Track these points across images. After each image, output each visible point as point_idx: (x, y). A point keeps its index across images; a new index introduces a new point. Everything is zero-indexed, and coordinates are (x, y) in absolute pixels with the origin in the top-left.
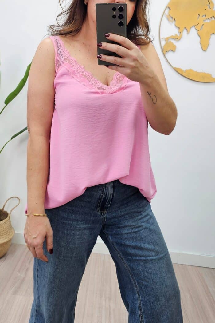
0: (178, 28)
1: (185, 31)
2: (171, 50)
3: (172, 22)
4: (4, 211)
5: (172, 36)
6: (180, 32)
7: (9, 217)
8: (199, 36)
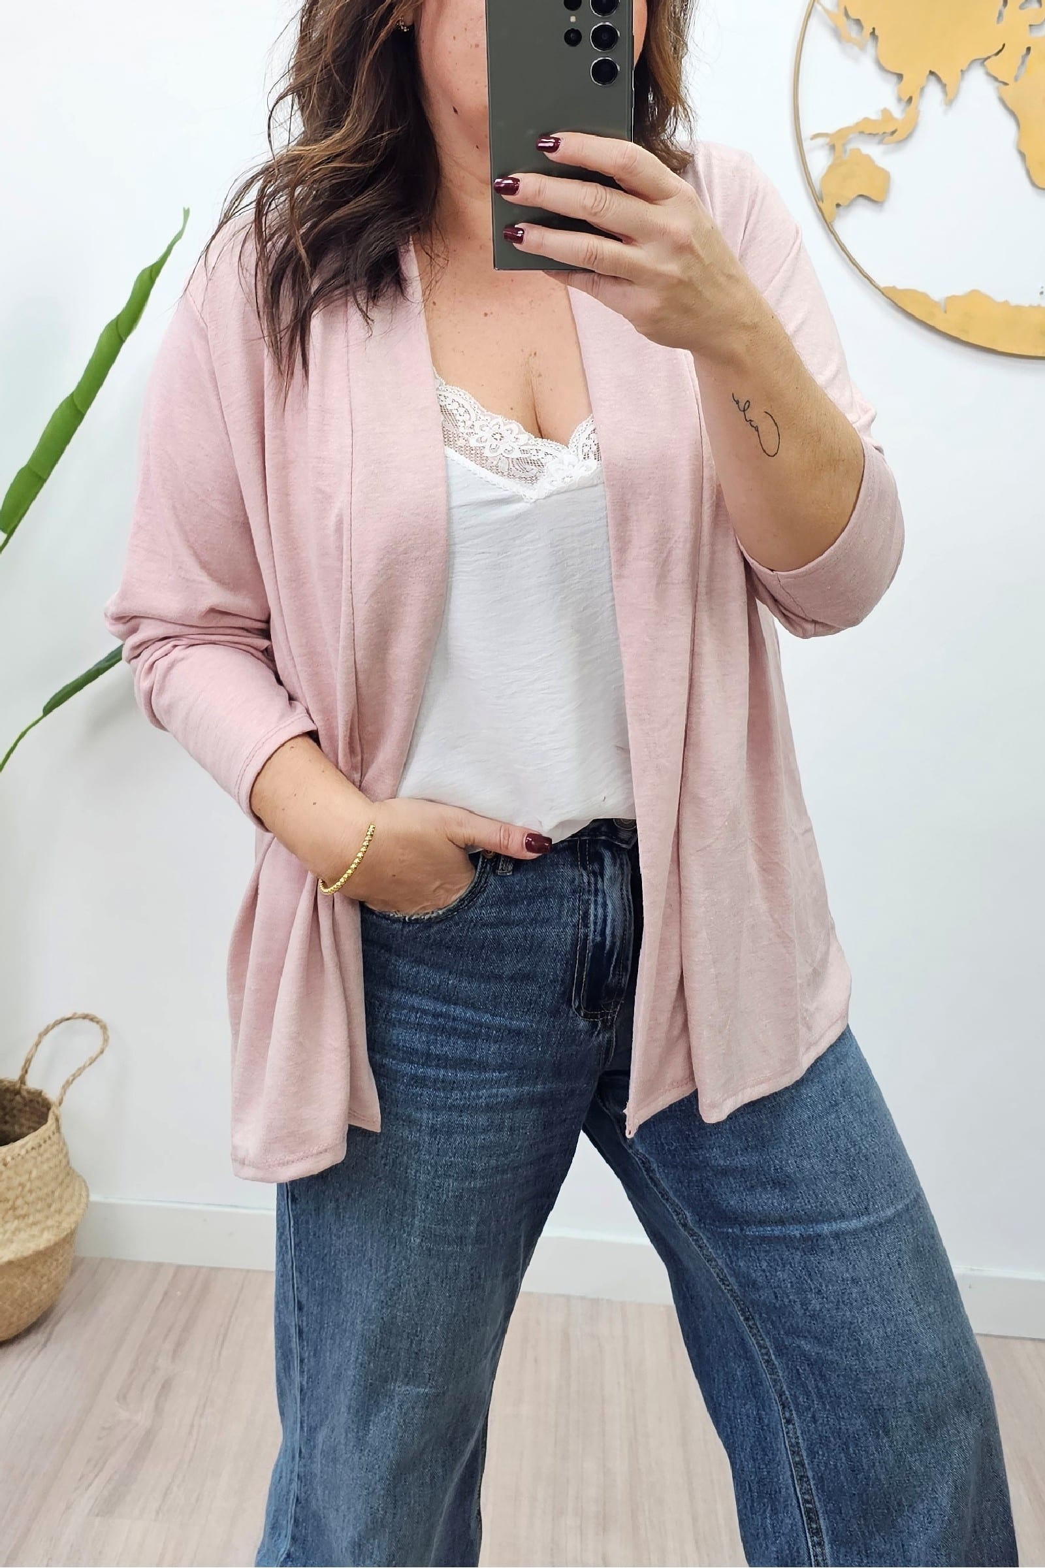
0: (894, 79)
1: (934, 91)
2: (862, 196)
3: (863, 48)
4: (29, 1092)
5: (867, 120)
6: (908, 97)
7: (57, 1120)
8: (1012, 113)
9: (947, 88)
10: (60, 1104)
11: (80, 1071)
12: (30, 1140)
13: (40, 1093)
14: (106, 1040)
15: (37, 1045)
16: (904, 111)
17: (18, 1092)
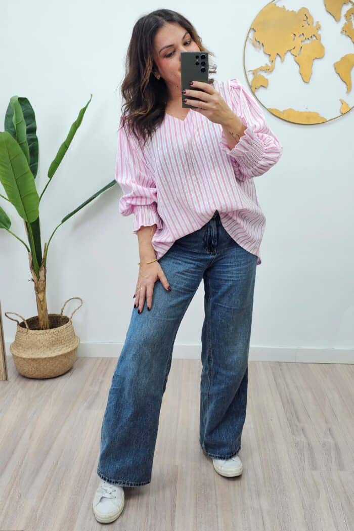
0: (268, 56)
1: (278, 59)
2: (262, 86)
3: (260, 48)
4: (63, 316)
5: (262, 67)
6: (271, 61)
7: (71, 322)
8: (298, 64)
9: (282, 58)
10: (72, 317)
11: (76, 310)
12: (65, 326)
13: (66, 317)
14: (82, 303)
15: (65, 305)
16: (271, 64)
17: (60, 317)
